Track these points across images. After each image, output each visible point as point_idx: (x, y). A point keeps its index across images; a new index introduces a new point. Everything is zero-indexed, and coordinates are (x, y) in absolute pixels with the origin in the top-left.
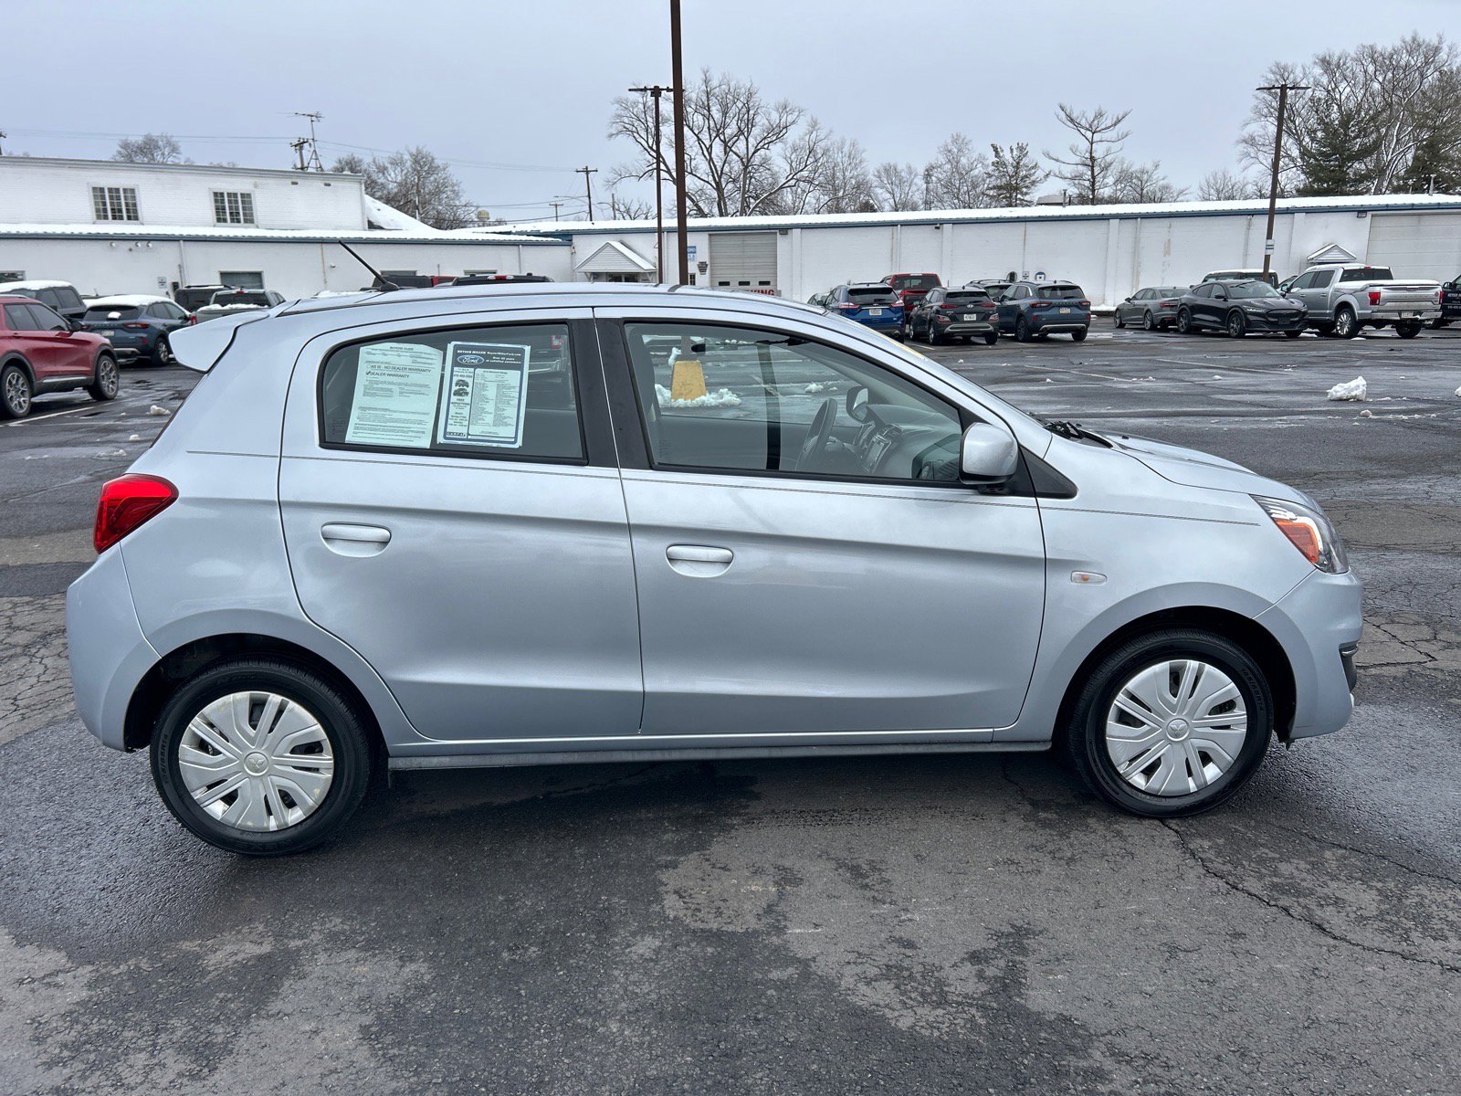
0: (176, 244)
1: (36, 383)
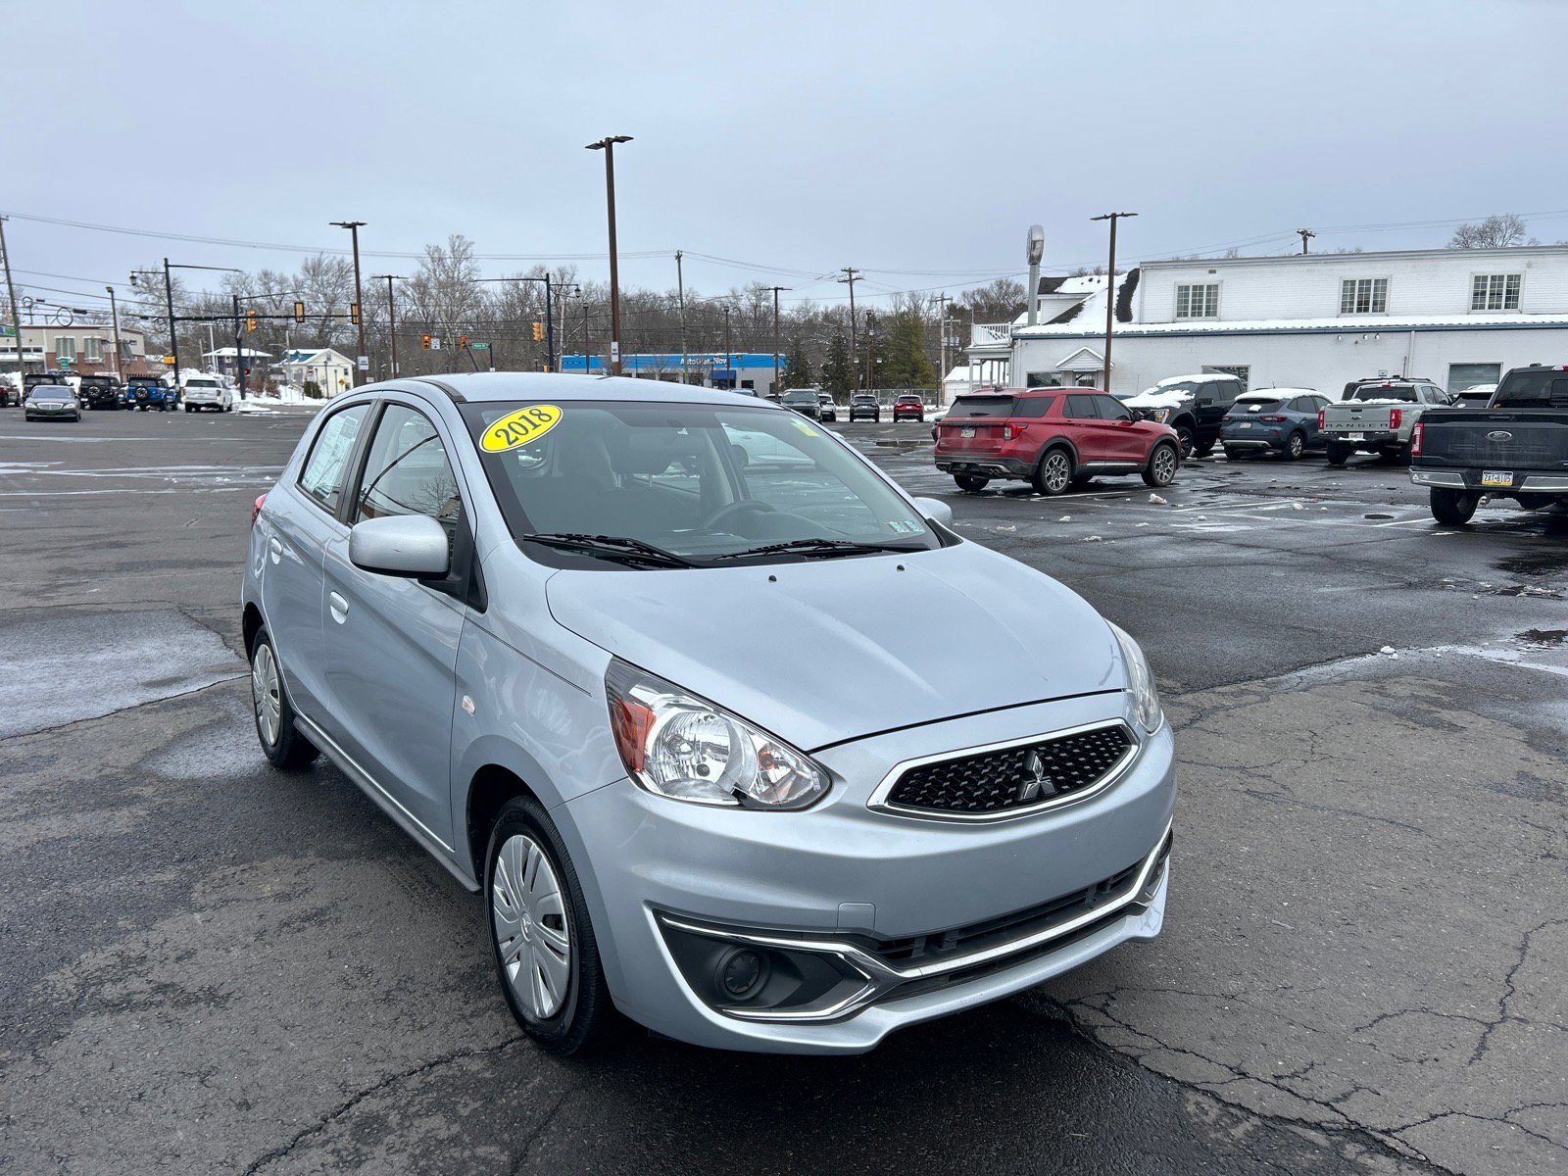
0: (1407, 335)
1: (1079, 466)
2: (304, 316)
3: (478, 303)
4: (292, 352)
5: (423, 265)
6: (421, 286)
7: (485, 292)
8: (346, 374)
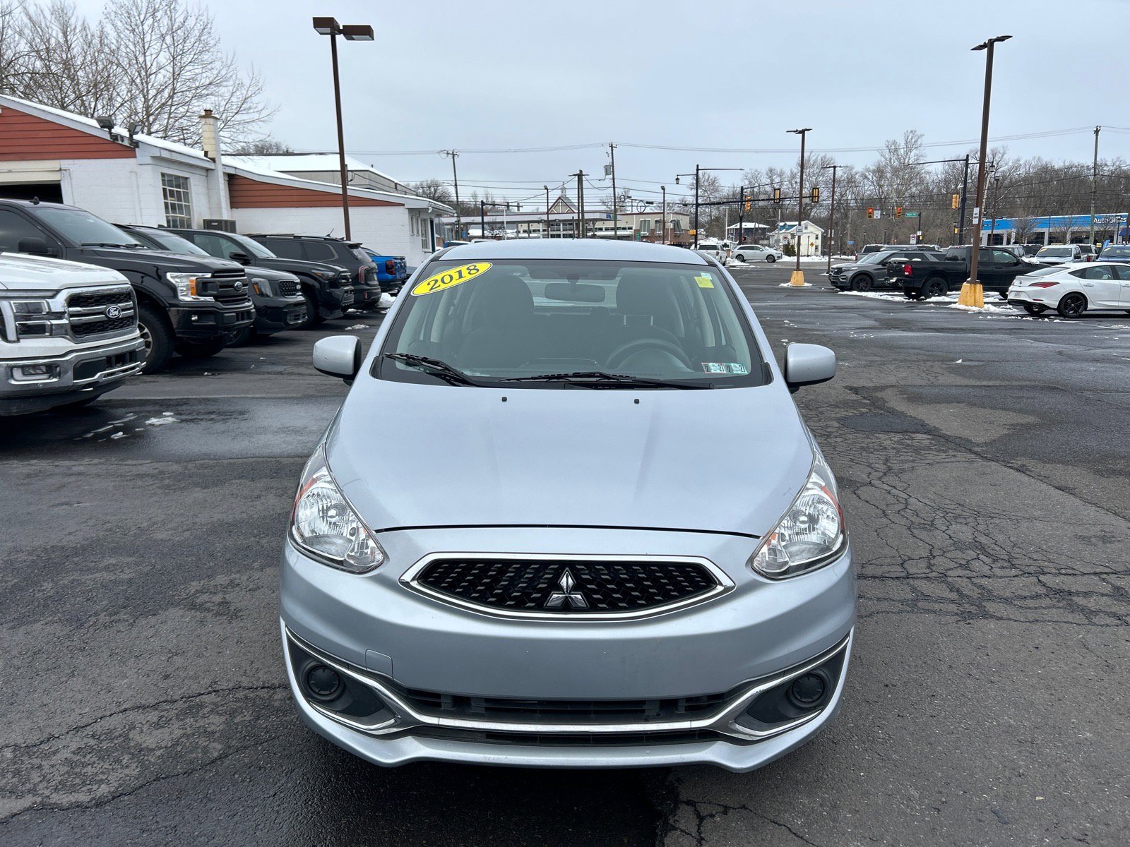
2: (780, 199)
3: (922, 181)
4: (782, 224)
5: (882, 156)
6: (880, 172)
7: (929, 173)
8: (817, 238)
